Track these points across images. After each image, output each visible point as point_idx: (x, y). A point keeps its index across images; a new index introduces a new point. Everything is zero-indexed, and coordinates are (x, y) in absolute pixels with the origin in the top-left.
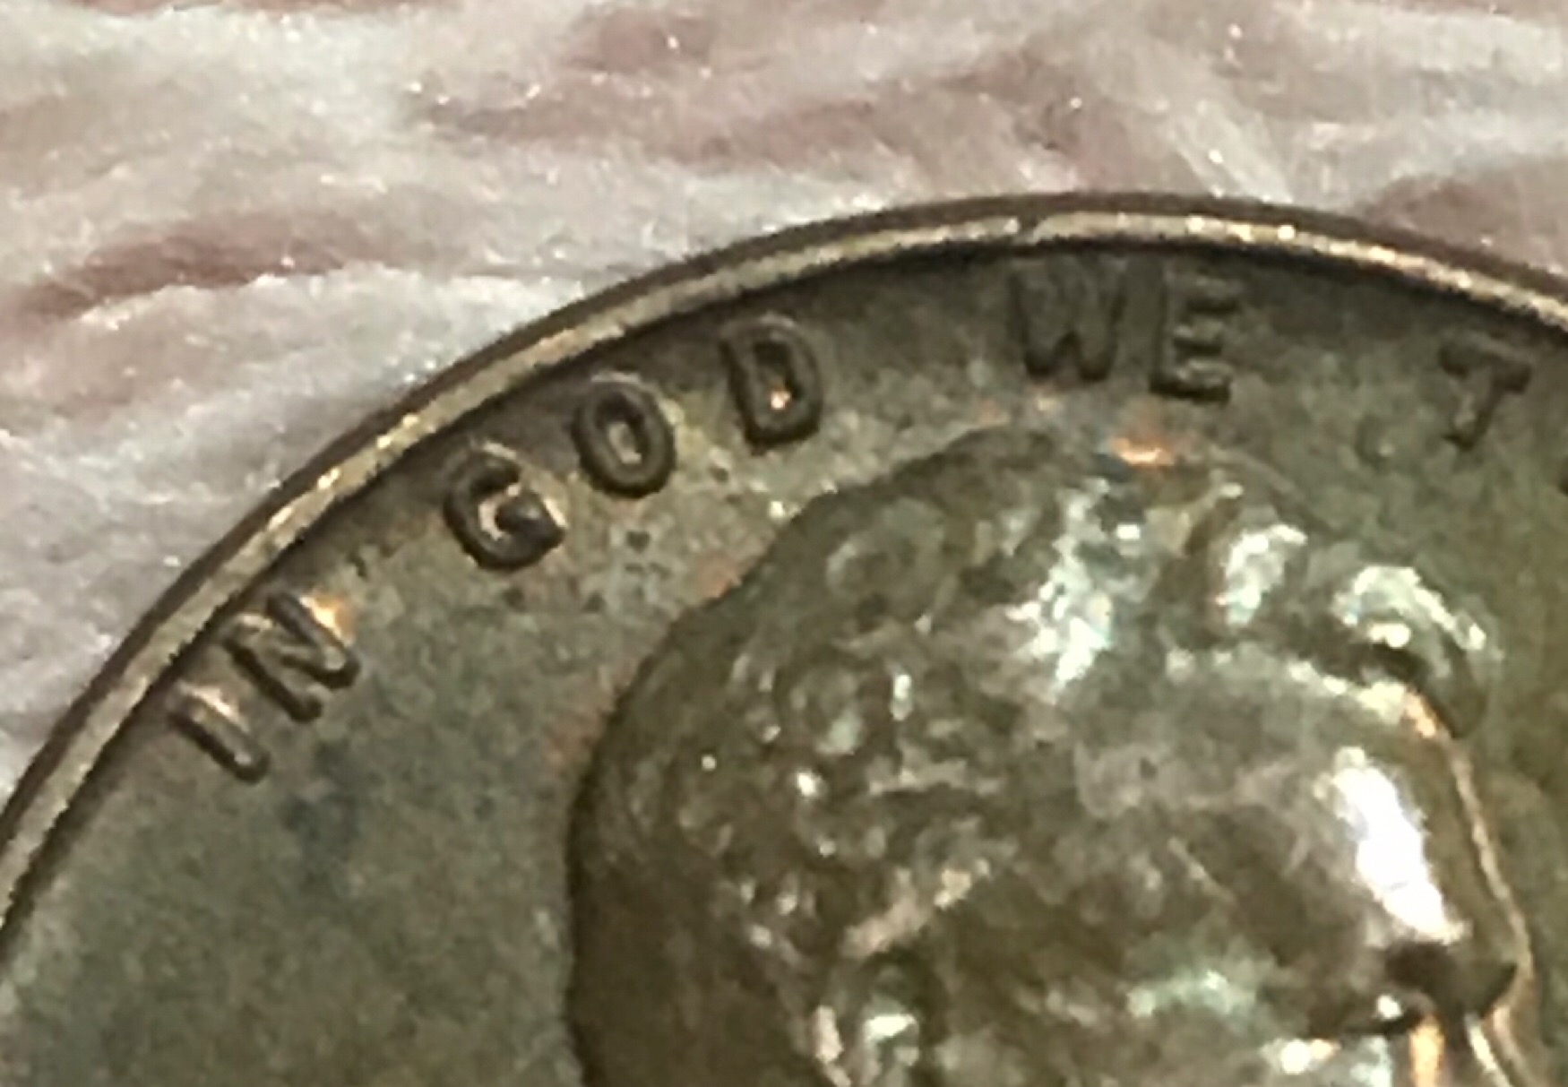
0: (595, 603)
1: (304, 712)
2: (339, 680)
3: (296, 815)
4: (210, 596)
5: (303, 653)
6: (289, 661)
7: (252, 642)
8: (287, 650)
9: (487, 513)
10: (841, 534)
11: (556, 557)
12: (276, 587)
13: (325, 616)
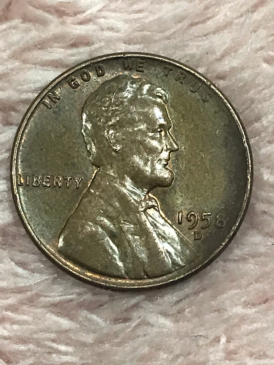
0: (83, 92)
1: (55, 102)
2: (58, 99)
3: (55, 112)
4: (46, 91)
5: (55, 97)
6: (53, 97)
7: (50, 96)
8: (53, 96)
9: (72, 83)
10: (107, 85)
11: (79, 88)
12: (52, 90)
13: (57, 93)
